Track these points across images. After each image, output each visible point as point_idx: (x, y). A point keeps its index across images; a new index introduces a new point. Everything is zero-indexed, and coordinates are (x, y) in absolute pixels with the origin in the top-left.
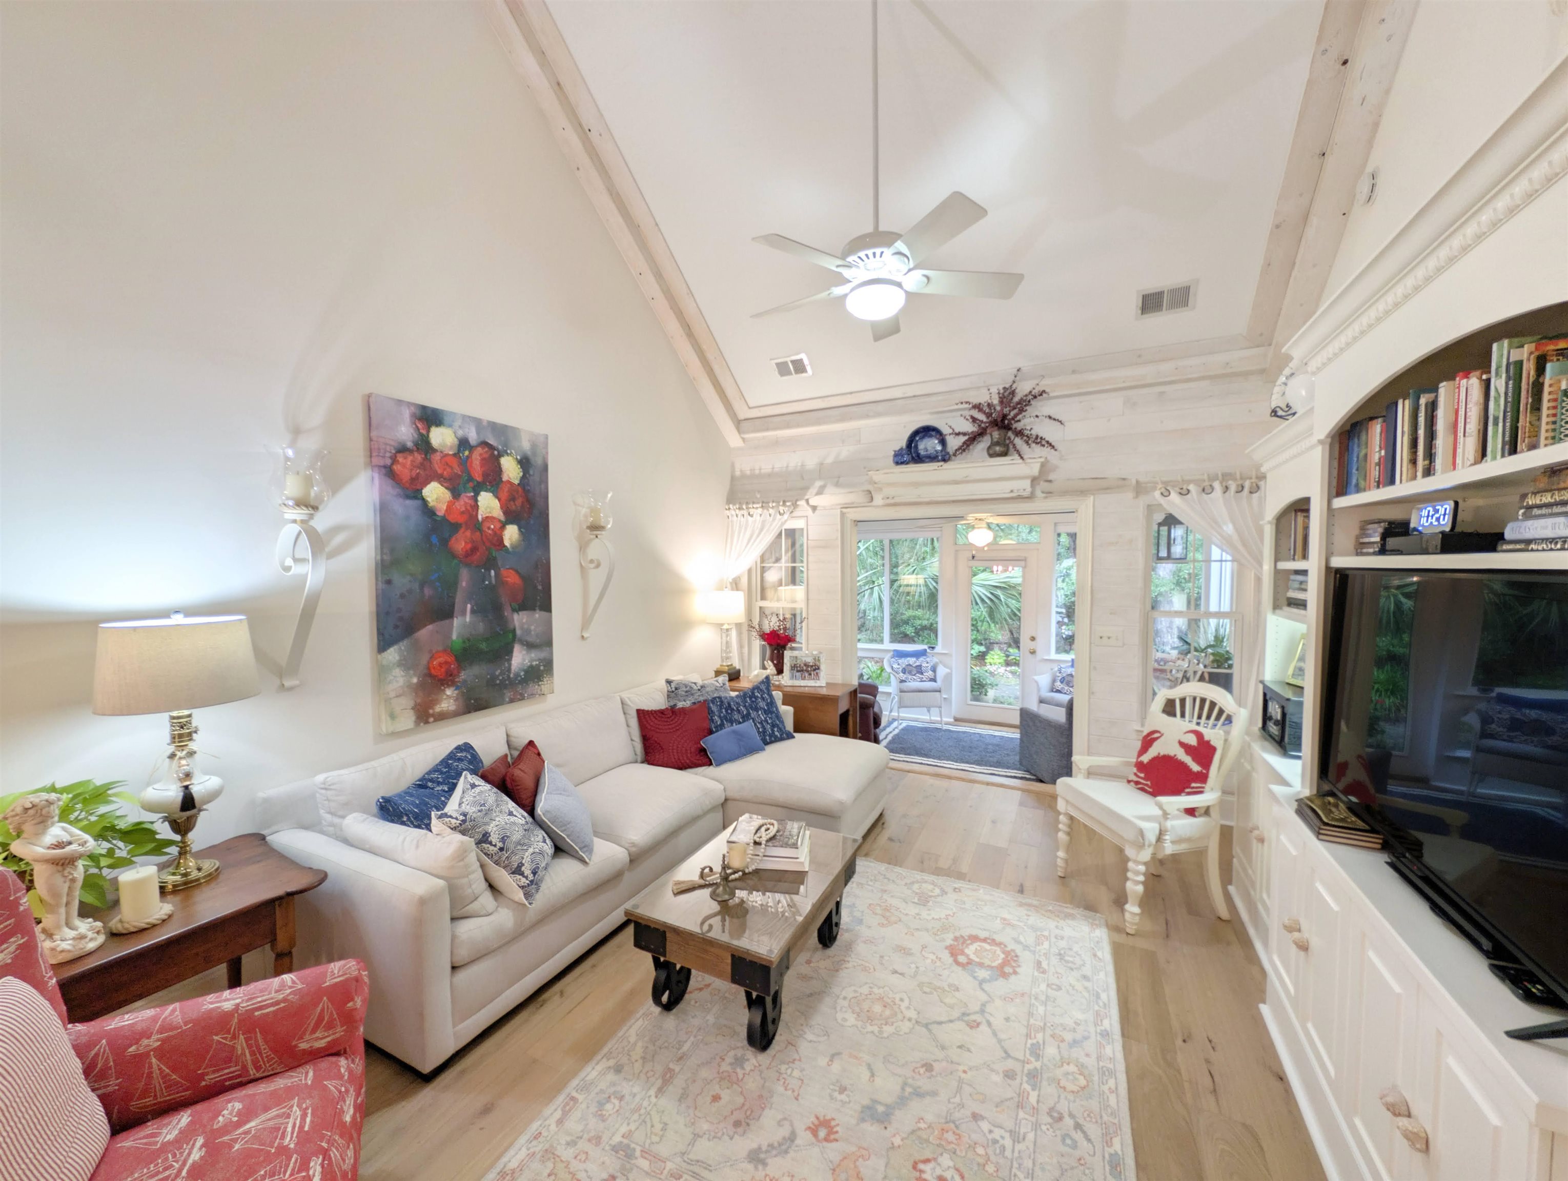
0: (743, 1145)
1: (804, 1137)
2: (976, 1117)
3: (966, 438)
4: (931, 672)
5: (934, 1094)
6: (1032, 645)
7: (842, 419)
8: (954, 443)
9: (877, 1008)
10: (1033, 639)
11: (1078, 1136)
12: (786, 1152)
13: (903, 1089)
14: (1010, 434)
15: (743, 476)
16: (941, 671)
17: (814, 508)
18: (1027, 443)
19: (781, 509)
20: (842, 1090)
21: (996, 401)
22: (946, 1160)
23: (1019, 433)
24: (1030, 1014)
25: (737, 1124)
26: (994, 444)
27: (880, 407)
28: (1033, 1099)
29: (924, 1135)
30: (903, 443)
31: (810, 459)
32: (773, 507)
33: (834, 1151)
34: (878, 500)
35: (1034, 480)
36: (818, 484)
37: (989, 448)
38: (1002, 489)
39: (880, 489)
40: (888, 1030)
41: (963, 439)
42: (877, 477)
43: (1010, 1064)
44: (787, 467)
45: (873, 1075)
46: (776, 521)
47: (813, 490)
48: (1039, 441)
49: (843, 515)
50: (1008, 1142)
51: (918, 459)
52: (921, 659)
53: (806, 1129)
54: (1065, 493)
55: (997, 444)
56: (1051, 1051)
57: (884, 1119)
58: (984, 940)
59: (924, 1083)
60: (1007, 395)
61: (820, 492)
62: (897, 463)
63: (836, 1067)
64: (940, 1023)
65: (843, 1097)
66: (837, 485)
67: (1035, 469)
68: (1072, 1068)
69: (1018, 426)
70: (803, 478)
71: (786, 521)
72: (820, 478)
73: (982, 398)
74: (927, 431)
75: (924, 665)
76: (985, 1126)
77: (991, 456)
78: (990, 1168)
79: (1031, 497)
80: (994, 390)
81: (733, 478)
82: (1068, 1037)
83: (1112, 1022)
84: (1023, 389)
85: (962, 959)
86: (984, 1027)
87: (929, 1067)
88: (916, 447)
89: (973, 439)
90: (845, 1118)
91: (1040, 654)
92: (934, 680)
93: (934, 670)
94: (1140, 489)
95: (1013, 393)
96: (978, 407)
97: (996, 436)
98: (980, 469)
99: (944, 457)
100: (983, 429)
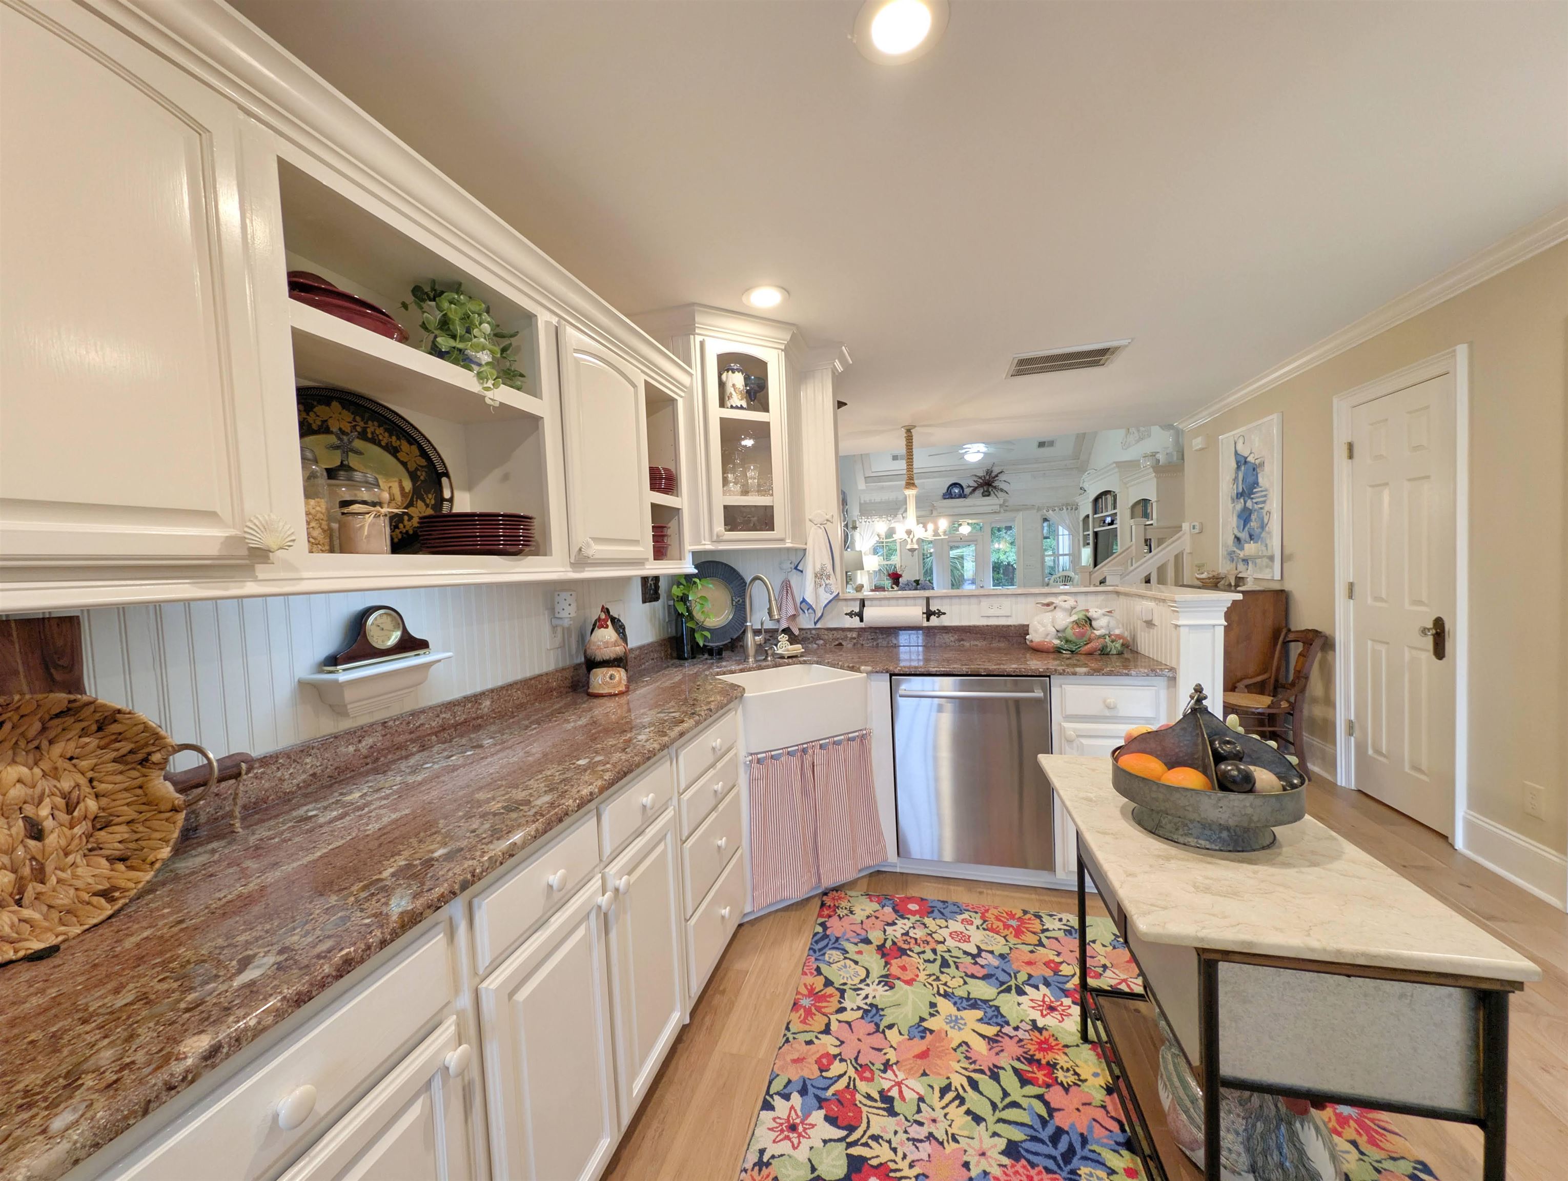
8: (967, 491)
14: (991, 488)
15: (865, 503)
17: (904, 518)
18: (997, 491)
19: (889, 519)
21: (985, 475)
27: (935, 474)
30: (945, 491)
32: (885, 518)
34: (935, 514)
35: (1001, 506)
37: (983, 493)
38: (988, 509)
39: (936, 510)
41: (971, 489)
42: (934, 503)
44: (889, 499)
46: (887, 525)
47: (902, 510)
48: (1002, 490)
49: (917, 521)
51: (953, 497)
54: (1011, 511)
55: (985, 491)
60: (989, 472)
62: (944, 499)
67: (1001, 502)
69: (994, 485)
70: (897, 505)
71: (892, 524)
73: (981, 474)
74: (955, 485)
77: (983, 496)
79: (999, 512)
80: (984, 469)
81: (860, 504)
84: (996, 470)
88: (951, 491)
89: (975, 489)
94: (1038, 509)
95: (992, 472)
96: (980, 478)
97: (985, 488)
98: (978, 502)
99: (962, 496)
100: (981, 486)
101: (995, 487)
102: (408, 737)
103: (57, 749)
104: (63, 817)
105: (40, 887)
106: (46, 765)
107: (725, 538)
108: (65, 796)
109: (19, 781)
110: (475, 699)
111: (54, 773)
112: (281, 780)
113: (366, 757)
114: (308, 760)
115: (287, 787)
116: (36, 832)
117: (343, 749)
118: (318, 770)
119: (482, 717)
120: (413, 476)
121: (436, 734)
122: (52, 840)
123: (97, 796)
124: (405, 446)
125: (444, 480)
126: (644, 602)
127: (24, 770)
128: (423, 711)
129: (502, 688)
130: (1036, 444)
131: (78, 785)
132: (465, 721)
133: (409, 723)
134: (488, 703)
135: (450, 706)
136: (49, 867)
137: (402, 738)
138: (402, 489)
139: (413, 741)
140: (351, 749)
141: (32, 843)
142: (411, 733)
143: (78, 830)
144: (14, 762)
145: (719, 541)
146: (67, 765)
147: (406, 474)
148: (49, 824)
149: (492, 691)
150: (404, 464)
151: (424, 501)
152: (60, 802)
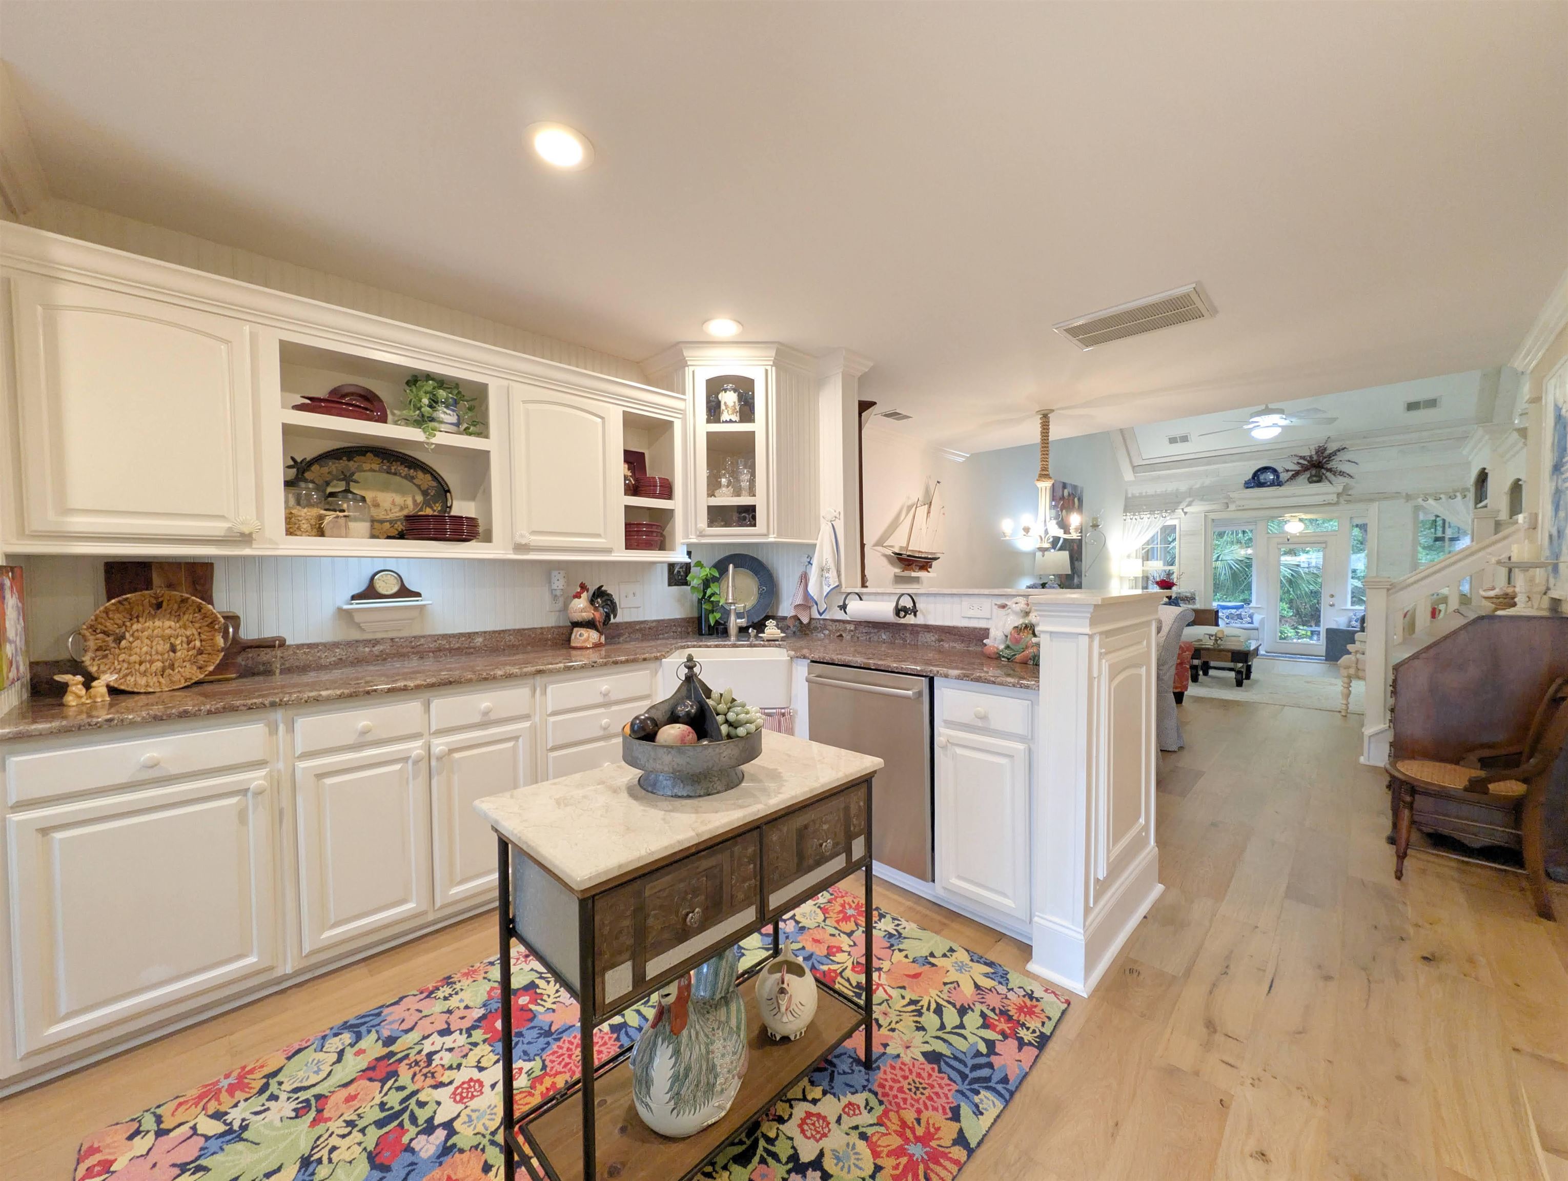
3: (1293, 473)
4: (1249, 619)
7: (1209, 464)
8: (1284, 476)
10: (1332, 596)
14: (1323, 471)
15: (1134, 497)
17: (1186, 513)
18: (1334, 475)
19: (1164, 514)
21: (1313, 453)
23: (1330, 470)
26: (1311, 476)
27: (1233, 458)
30: (1250, 476)
31: (1183, 487)
32: (1158, 513)
34: (1232, 507)
35: (1339, 495)
36: (1188, 500)
37: (1309, 478)
38: (1319, 499)
39: (1234, 502)
41: (1291, 474)
42: (1232, 495)
44: (1167, 490)
46: (1160, 521)
47: (1185, 504)
48: (1342, 474)
49: (1205, 516)
51: (1261, 485)
52: (1240, 610)
54: (1360, 500)
55: (1315, 476)
60: (1321, 451)
62: (1247, 488)
66: (1202, 500)
67: (1339, 489)
69: (1329, 466)
70: (1177, 497)
71: (1169, 520)
72: (1190, 496)
73: (1306, 453)
74: (1265, 469)
77: (1310, 482)
79: (1337, 503)
80: (1312, 447)
81: (1127, 498)
84: (1332, 447)
88: (1258, 478)
89: (1296, 474)
91: (1338, 607)
94: (1408, 497)
95: (1325, 449)
96: (1303, 458)
97: (1314, 472)
98: (1303, 490)
99: (1277, 483)
100: (1305, 469)
102: (409, 649)
103: (186, 617)
104: (185, 646)
105: (171, 672)
106: (181, 623)
107: (707, 533)
108: (187, 637)
109: (170, 627)
110: (470, 636)
111: (185, 627)
112: (320, 658)
113: (377, 656)
114: (337, 650)
115: (323, 662)
116: (173, 649)
117: (361, 649)
118: (344, 657)
119: (474, 648)
120: (425, 493)
121: (433, 652)
122: (179, 654)
123: (201, 641)
124: (420, 474)
125: (448, 494)
126: (670, 585)
127: (173, 623)
128: (423, 637)
129: (494, 632)
130: (1402, 407)
131: (193, 635)
132: (459, 648)
133: (411, 642)
134: (481, 640)
135: (445, 636)
136: (176, 665)
137: (405, 650)
138: (414, 501)
139: (413, 653)
140: (367, 649)
141: (172, 654)
142: (413, 648)
143: (190, 653)
144: (169, 619)
145: (701, 535)
146: (190, 625)
147: (419, 492)
148: (179, 647)
149: (485, 632)
150: (418, 486)
151: (431, 508)
152: (185, 639)
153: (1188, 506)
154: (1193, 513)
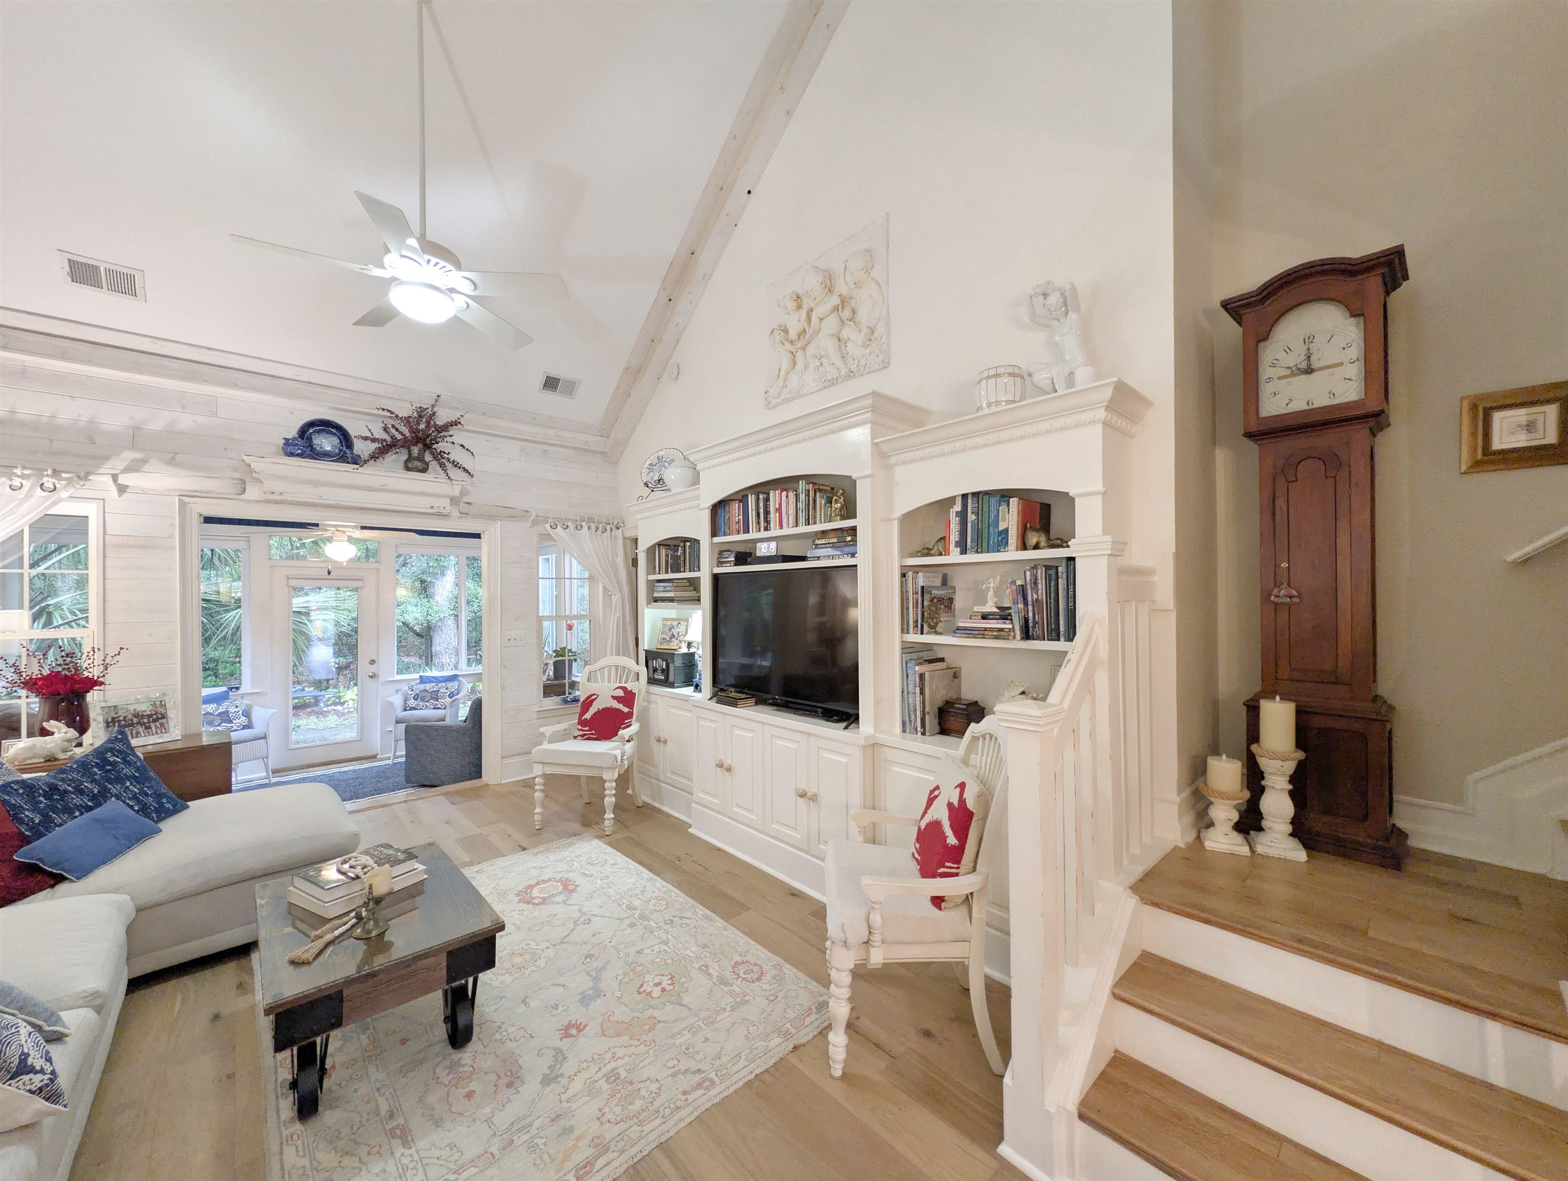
0: (531, 1087)
1: (565, 1044)
2: (639, 952)
3: (376, 445)
4: (243, 718)
5: (608, 962)
6: (373, 669)
7: (189, 377)
8: (362, 448)
9: (517, 960)
10: (373, 662)
11: (685, 921)
12: (565, 1058)
13: (590, 976)
14: (428, 454)
16: (259, 715)
17: (122, 489)
18: (442, 465)
19: (49, 482)
20: (556, 1007)
21: (417, 415)
22: (648, 978)
24: (609, 897)
25: (510, 1085)
26: (411, 458)
28: (654, 925)
29: (627, 979)
30: (293, 433)
31: (112, 419)
32: (23, 477)
33: (592, 1029)
34: (253, 492)
36: (131, 455)
37: (406, 462)
38: (424, 504)
39: (260, 481)
40: (541, 963)
41: (374, 446)
42: (254, 463)
43: (627, 922)
44: (53, 417)
45: (564, 986)
46: (33, 500)
47: (117, 464)
48: (456, 465)
49: (183, 505)
50: (664, 947)
51: (316, 455)
52: (226, 704)
53: (561, 1040)
54: (479, 516)
55: (416, 459)
56: (637, 903)
57: (598, 994)
58: (537, 884)
59: (596, 964)
60: (425, 416)
61: (134, 467)
62: (288, 456)
63: (533, 1004)
64: (568, 935)
65: (561, 1009)
66: (172, 462)
67: (453, 489)
68: (654, 902)
69: (441, 446)
70: (93, 442)
71: (61, 500)
72: (133, 447)
73: (403, 413)
74: (325, 426)
75: (232, 710)
76: (647, 951)
77: (408, 469)
78: (669, 961)
79: (449, 515)
82: (637, 891)
83: (647, 874)
84: (444, 415)
85: (536, 901)
86: (593, 919)
87: (591, 956)
88: (310, 440)
89: (384, 449)
90: (577, 1014)
91: (383, 678)
92: (249, 726)
93: (247, 714)
94: (535, 521)
95: (434, 415)
97: (414, 452)
98: (391, 480)
99: (346, 459)
100: (401, 442)
101: (439, 456)
130: (540, 380)
153: (127, 470)
154: (144, 492)
